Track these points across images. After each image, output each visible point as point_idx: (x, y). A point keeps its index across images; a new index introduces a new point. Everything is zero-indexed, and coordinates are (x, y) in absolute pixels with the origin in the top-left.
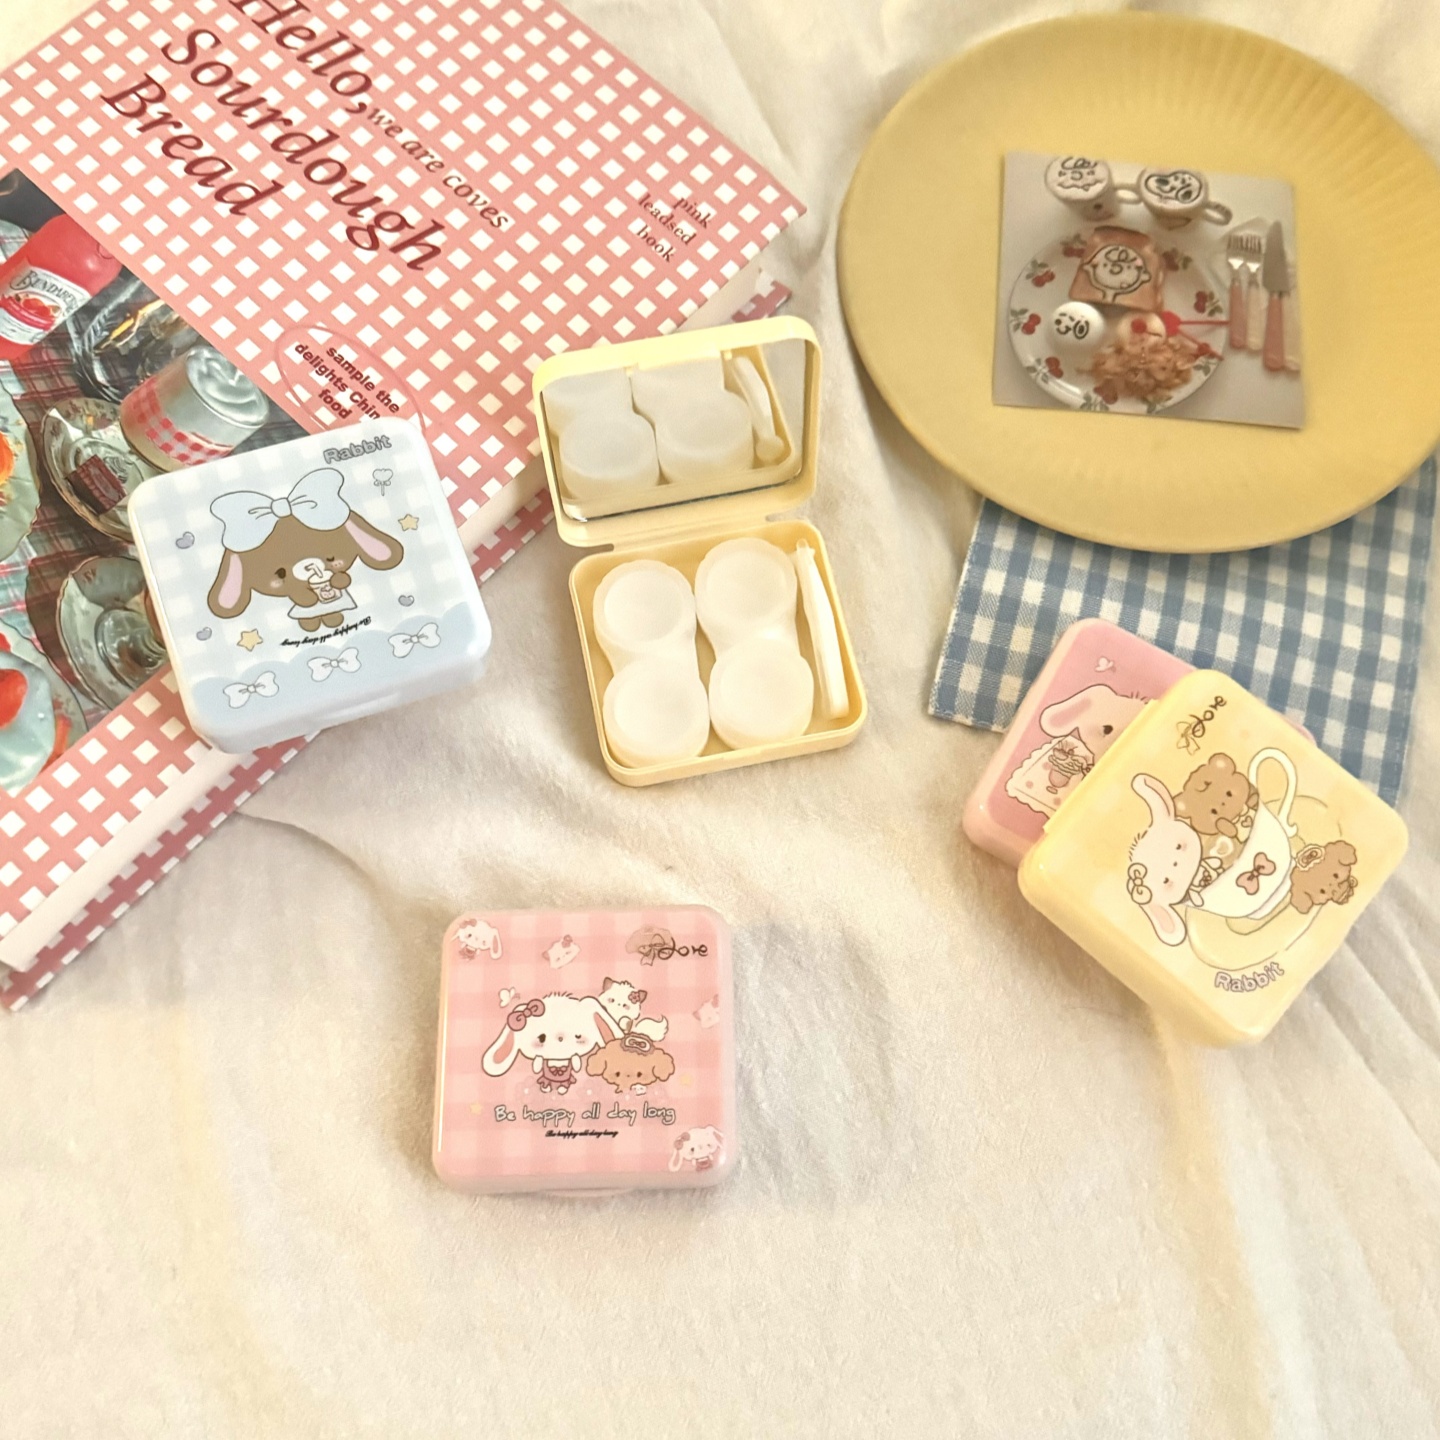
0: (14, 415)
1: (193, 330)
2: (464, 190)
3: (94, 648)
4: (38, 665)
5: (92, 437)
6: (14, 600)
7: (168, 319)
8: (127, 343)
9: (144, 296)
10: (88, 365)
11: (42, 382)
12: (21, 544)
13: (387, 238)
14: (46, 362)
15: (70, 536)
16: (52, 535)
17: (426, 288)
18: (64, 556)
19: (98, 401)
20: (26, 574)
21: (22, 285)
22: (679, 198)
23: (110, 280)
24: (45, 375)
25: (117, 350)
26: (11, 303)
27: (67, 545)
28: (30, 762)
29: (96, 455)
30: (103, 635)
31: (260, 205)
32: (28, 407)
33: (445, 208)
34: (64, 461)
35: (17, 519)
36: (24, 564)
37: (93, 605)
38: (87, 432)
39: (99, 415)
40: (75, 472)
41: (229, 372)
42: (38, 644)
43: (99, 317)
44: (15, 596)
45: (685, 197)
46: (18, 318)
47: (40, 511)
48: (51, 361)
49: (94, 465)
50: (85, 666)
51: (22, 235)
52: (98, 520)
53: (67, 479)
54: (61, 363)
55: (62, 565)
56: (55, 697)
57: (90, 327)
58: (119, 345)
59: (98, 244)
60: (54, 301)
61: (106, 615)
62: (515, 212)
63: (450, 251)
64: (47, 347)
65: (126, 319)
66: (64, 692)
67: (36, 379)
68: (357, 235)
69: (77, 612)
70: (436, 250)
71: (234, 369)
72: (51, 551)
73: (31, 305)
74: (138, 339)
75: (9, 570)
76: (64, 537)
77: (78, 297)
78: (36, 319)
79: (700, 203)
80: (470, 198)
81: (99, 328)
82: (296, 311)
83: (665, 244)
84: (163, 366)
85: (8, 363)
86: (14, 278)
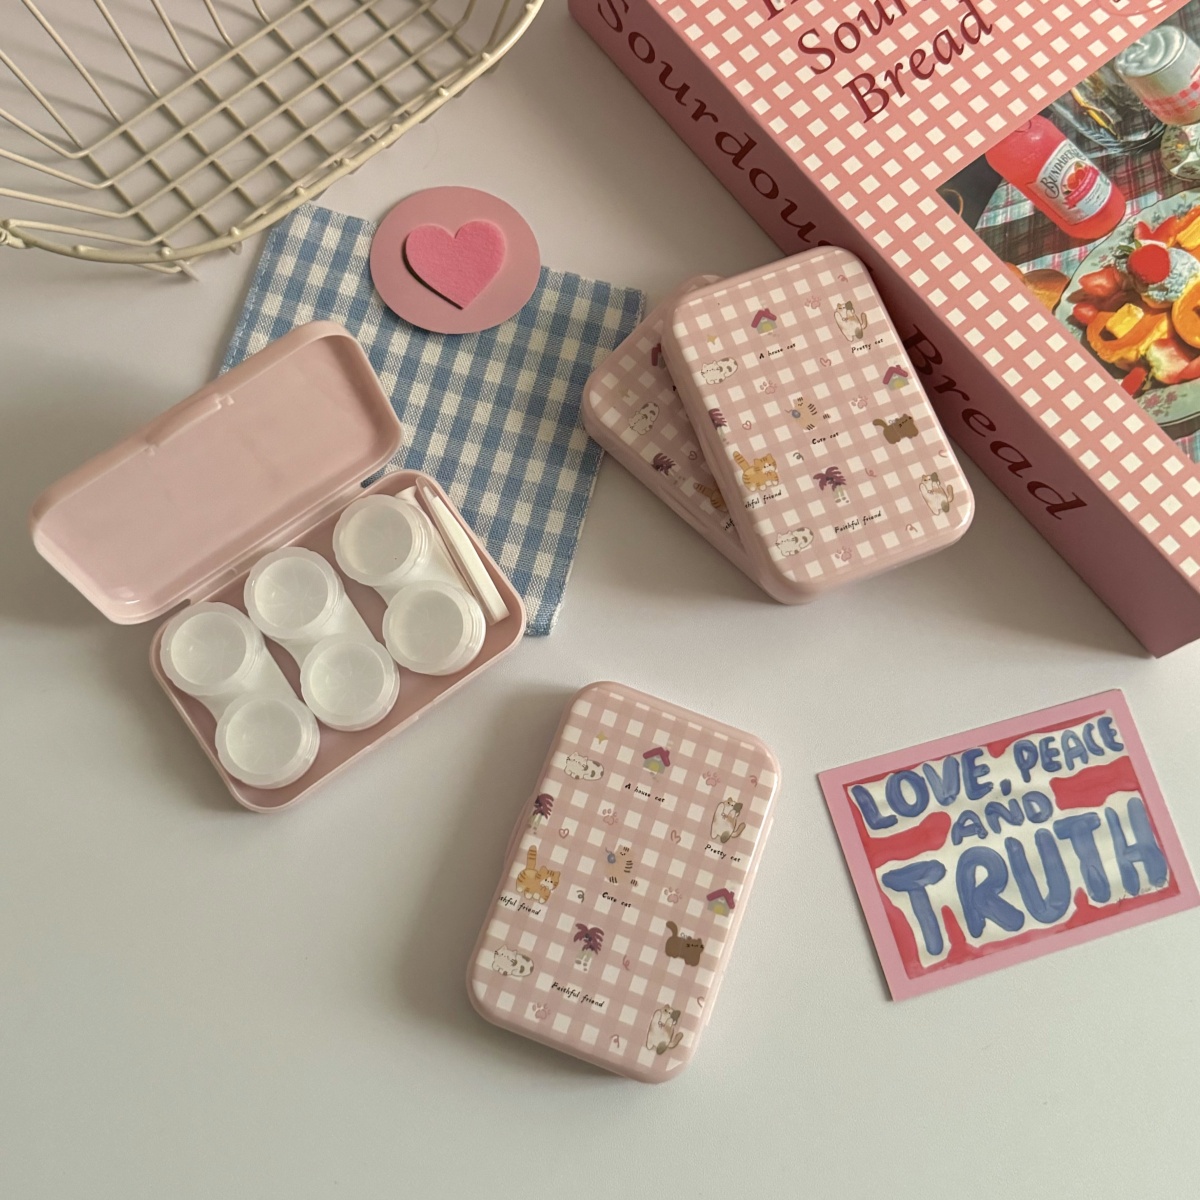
0: (1177, 200)
1: (1099, 70)
7: (1091, 85)
8: (1111, 116)
9: (1067, 101)
10: (1132, 145)
11: (1146, 178)
14: (1128, 176)
19: (1163, 140)
23: (1051, 124)
24: (1140, 176)
25: (1120, 122)
26: (1071, 198)
32: (1169, 189)
38: (1192, 149)
39: (1176, 139)
41: (1138, 48)
43: (1087, 134)
46: (1087, 193)
48: (1127, 171)
51: (1005, 188)
54: (1130, 163)
57: (1095, 142)
59: (1016, 133)
60: (1070, 167)
64: (1115, 173)
65: (1089, 115)
67: (1144, 182)
71: (1135, 45)
74: (1108, 108)
77: (1067, 149)
78: (1087, 181)
81: (1097, 135)
84: (1133, 93)
85: (1128, 203)
86: (1048, 195)
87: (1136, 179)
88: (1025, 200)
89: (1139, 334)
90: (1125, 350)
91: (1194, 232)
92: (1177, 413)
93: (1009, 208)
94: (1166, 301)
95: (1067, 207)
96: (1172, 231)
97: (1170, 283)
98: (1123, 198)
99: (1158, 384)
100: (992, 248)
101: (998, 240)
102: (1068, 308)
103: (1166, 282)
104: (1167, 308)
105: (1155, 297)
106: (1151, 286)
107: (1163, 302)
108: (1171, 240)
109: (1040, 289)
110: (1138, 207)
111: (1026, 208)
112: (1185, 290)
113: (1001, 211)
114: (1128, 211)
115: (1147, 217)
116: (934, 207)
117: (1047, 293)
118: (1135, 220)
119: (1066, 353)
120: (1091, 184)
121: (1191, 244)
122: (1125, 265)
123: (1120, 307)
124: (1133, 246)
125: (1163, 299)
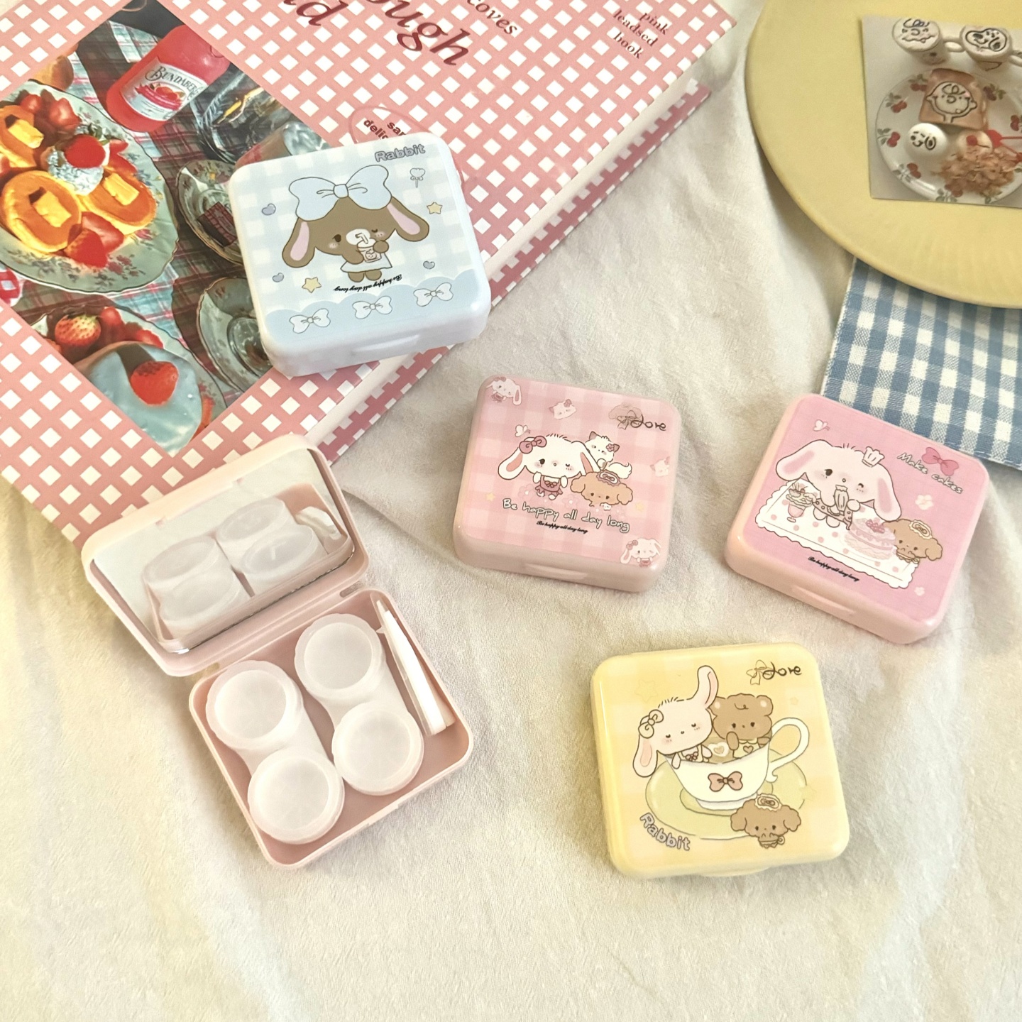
0: (154, 172)
1: (285, 109)
2: (484, 7)
3: (228, 346)
4: (185, 358)
5: (215, 189)
6: (164, 310)
7: (266, 103)
8: (237, 119)
9: (247, 85)
10: (208, 136)
11: (175, 149)
12: (166, 268)
13: (428, 42)
14: (176, 134)
15: (204, 263)
16: (189, 262)
17: (459, 78)
18: (200, 278)
19: (217, 162)
20: (171, 291)
21: (155, 77)
22: (644, 14)
23: (222, 72)
24: (176, 143)
25: (230, 125)
26: (147, 90)
27: (202, 269)
28: (184, 431)
29: (219, 202)
30: (233, 336)
31: (331, 18)
32: (165, 167)
33: (469, 19)
34: (195, 206)
35: (162, 250)
36: (169, 283)
37: (224, 314)
38: (211, 186)
39: (220, 173)
40: (204, 215)
41: (316, 141)
42: (184, 343)
43: (215, 100)
44: (165, 308)
45: (648, 13)
46: (152, 101)
47: (179, 244)
48: (180, 133)
49: (218, 210)
50: (221, 360)
51: (153, 41)
52: (224, 250)
53: (198, 220)
54: (188, 134)
55: (199, 284)
56: (200, 382)
57: (209, 108)
58: (231, 121)
59: (211, 47)
60: (179, 88)
61: (235, 322)
62: (521, 22)
63: (475, 51)
64: (177, 123)
65: (235, 102)
66: (207, 378)
67: (169, 146)
68: (404, 39)
69: (213, 319)
70: (464, 51)
71: (319, 139)
72: (189, 274)
73: (161, 91)
74: (246, 116)
75: (157, 288)
76: (199, 263)
77: (198, 86)
78: (166, 102)
79: (660, 16)
80: (489, 13)
81: (215, 108)
82: (363, 95)
83: (635, 45)
84: (265, 137)
85: (147, 134)
86: (148, 72)
87: (172, 140)
89: (13, 145)
91: (122, 188)
93: (132, 44)
94: (48, 165)
95: (138, 87)
96: (120, 170)
97: (67, 168)
98: (151, 130)
101: (99, 38)
102: (36, 90)
103: (66, 165)
104: (40, 166)
105: (52, 157)
106: (62, 154)
107: (46, 162)
108: (111, 169)
109: (53, 69)
110: (143, 142)
111: (132, 56)
112: (61, 181)
114: (138, 134)
115: (133, 148)
118: (129, 139)
121: (109, 185)
122: (82, 132)
124: (103, 138)
125: (50, 163)
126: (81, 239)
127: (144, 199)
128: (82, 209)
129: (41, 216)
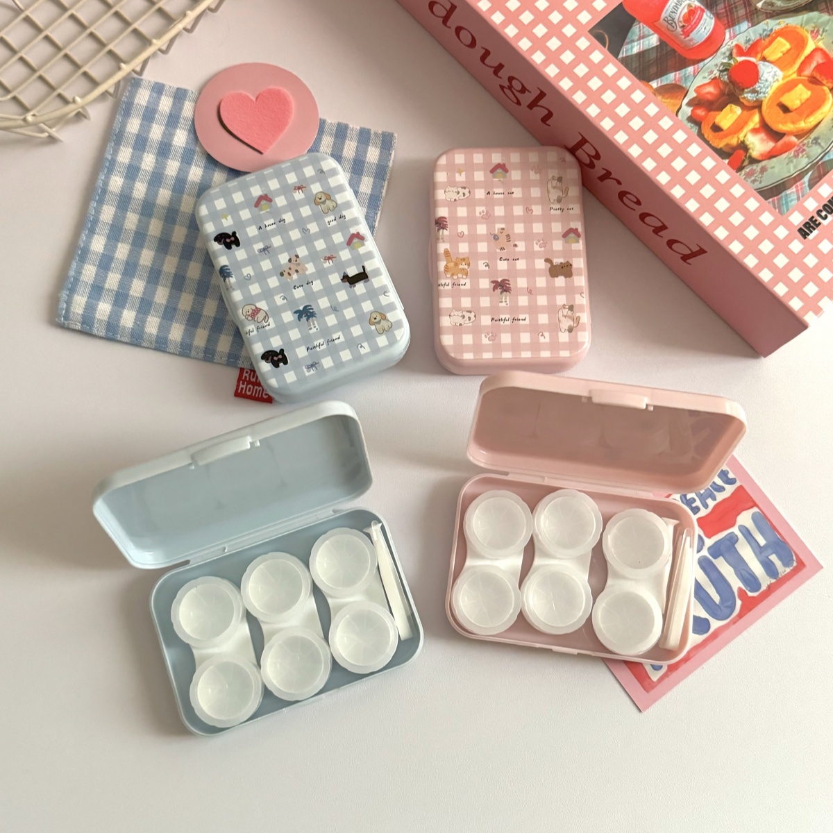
0: (761, 26)
11: (739, 12)
14: (726, 11)
21: (674, 24)
26: (685, 30)
32: (756, 19)
46: (697, 25)
60: (684, 7)
67: (737, 15)
73: (687, 20)
85: (727, 31)
86: (669, 30)
87: (732, 13)
88: (653, 34)
89: (738, 126)
90: (729, 138)
91: (776, 48)
92: (768, 180)
93: (642, 41)
94: (757, 100)
95: (683, 37)
96: (759, 49)
97: (759, 87)
98: (723, 27)
99: (753, 161)
100: (630, 71)
101: (635, 65)
102: (687, 111)
103: (757, 86)
104: (758, 105)
105: (749, 98)
106: (746, 90)
107: (755, 102)
108: (759, 56)
109: (667, 98)
110: (734, 33)
111: (654, 40)
112: (770, 91)
113: (636, 43)
114: (727, 36)
115: (741, 40)
116: (588, 44)
117: (672, 101)
118: (732, 43)
119: (687, 143)
120: (700, 19)
121: (773, 57)
122: (726, 77)
123: (724, 108)
124: (732, 62)
125: (755, 99)
126: (821, 77)
127: (785, 33)
128: (795, 76)
129: (802, 104)
